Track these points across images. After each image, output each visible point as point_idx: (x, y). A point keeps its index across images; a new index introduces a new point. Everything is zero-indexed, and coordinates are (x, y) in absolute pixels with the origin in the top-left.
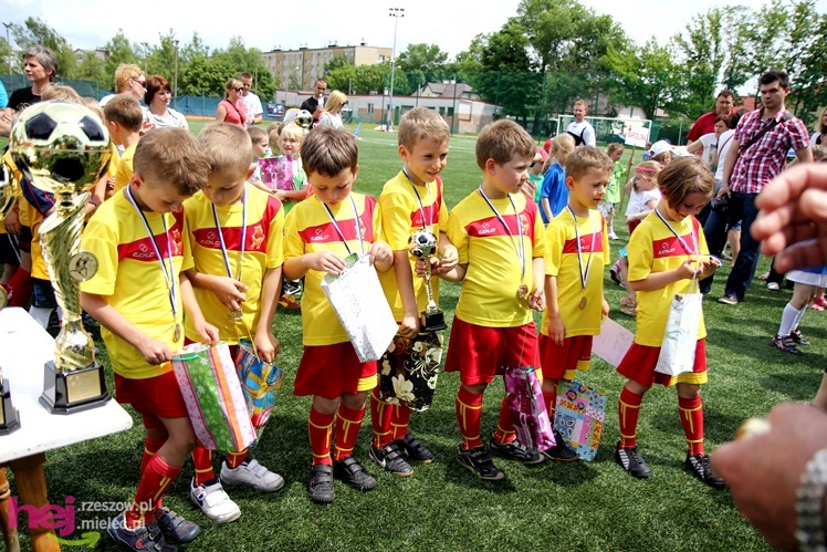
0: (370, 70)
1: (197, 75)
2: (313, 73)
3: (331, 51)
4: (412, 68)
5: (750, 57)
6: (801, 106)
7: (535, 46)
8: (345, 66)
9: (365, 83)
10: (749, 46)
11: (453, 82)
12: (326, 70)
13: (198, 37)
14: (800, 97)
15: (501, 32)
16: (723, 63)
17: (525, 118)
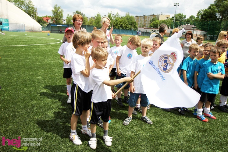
0: (163, 21)
1: (117, 23)
2: (147, 22)
3: (152, 16)
4: (176, 21)
7: (219, 13)
8: (156, 21)
12: (151, 21)
13: (118, 13)
15: (208, 9)
17: (214, 36)
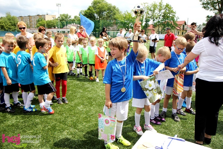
0: (50, 22)
2: (33, 23)
3: (38, 16)
4: (62, 20)
5: (150, 15)
6: (163, 27)
7: (97, 14)
8: (43, 21)
9: (50, 25)
10: (150, 12)
11: (75, 24)
12: (37, 22)
14: (162, 24)
15: (87, 10)
16: (144, 17)
17: (96, 33)
